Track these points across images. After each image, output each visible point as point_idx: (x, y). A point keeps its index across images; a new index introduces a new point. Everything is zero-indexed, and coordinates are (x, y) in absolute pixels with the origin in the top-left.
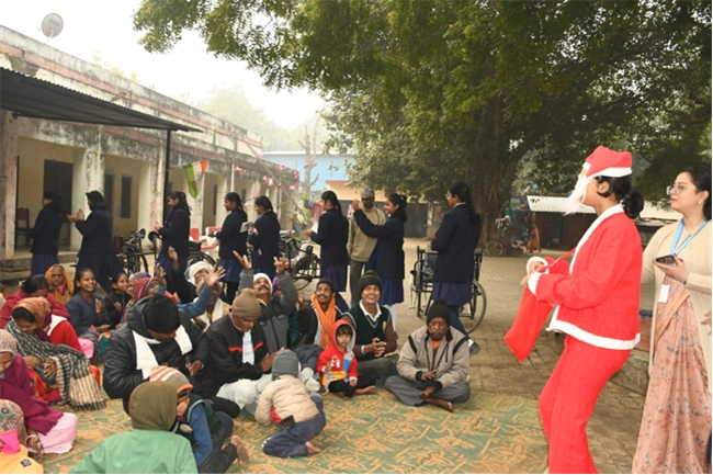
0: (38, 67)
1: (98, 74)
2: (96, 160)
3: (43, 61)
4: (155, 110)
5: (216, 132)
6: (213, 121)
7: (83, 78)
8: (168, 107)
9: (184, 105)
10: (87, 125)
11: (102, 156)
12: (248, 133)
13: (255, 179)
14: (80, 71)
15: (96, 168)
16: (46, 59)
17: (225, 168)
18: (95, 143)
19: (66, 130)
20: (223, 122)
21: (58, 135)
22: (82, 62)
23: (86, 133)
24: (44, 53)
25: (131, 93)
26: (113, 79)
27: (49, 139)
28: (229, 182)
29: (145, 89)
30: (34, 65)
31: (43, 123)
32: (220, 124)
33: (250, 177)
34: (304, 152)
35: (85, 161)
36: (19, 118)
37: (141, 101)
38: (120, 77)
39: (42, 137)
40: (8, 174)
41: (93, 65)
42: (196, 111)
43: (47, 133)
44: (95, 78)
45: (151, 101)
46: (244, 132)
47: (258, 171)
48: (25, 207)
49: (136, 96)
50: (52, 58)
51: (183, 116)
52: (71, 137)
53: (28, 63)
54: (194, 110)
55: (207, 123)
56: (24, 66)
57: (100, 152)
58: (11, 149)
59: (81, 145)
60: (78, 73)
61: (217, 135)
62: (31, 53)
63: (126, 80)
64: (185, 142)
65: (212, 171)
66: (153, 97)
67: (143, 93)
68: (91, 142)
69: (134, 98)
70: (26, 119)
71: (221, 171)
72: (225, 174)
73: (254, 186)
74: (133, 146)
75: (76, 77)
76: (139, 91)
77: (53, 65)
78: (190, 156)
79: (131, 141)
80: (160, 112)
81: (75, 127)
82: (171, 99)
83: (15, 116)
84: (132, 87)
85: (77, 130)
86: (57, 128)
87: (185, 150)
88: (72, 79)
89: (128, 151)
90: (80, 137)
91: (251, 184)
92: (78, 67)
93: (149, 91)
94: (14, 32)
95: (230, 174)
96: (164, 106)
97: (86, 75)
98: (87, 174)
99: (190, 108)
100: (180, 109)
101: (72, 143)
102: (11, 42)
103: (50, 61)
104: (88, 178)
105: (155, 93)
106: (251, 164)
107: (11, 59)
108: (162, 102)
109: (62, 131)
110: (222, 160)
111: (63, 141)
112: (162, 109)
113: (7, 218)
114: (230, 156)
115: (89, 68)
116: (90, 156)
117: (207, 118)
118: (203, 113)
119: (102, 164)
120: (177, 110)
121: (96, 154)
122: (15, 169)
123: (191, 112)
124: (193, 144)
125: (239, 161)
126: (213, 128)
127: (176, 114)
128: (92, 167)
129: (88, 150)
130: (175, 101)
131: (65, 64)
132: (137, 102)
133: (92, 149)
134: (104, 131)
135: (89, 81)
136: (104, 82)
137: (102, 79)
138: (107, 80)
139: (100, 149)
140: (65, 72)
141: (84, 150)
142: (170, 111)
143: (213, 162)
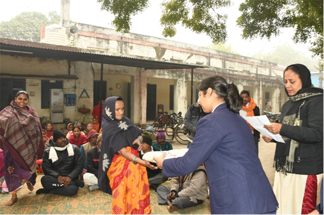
0: (166, 49)
1: (193, 48)
2: (183, 84)
3: (168, 46)
4: (223, 59)
5: (258, 66)
6: (256, 61)
7: (186, 51)
8: (230, 57)
9: (238, 56)
10: (178, 70)
11: (185, 82)
12: (278, 65)
13: (276, 87)
14: (185, 48)
15: (183, 87)
16: (169, 46)
17: (256, 83)
18: (182, 77)
19: (168, 72)
20: (262, 61)
21: (164, 75)
22: (185, 44)
23: (178, 73)
24: (168, 43)
25: (209, 54)
26: (200, 49)
27: (160, 77)
28: (259, 90)
29: (216, 51)
30: (164, 49)
31: (158, 71)
32: (260, 62)
33: (273, 87)
34: (319, 72)
35: (178, 85)
36: (147, 70)
37: (214, 56)
38: (204, 48)
39: (157, 76)
40: (142, 91)
41: (190, 45)
42: (246, 58)
43: (159, 75)
44: (191, 50)
45: (220, 56)
46: (276, 65)
47: (278, 83)
48: (162, 104)
49: (212, 54)
50: (172, 45)
51: (238, 61)
52: (170, 75)
53: (162, 48)
54: (244, 57)
55: (252, 62)
56: (160, 50)
57: (184, 80)
58: (144, 82)
59: (175, 78)
60: (184, 49)
61: (259, 68)
62: (163, 44)
63: (206, 48)
64: (231, 72)
65: (248, 85)
66: (221, 54)
67: (216, 53)
68: (180, 76)
69: (211, 56)
70: (150, 70)
71: (253, 85)
72: (256, 86)
73: (275, 91)
74: (202, 76)
75: (183, 50)
76: (214, 52)
77: (172, 47)
78: (234, 78)
79: (201, 74)
80: (225, 60)
81: (172, 71)
82: (231, 54)
83: (146, 70)
84: (210, 51)
85: (173, 72)
86: (164, 72)
87: (231, 76)
88: (181, 52)
89: (199, 79)
90: (174, 75)
91: (274, 90)
92: (184, 47)
93: (219, 52)
94: (156, 38)
95: (259, 86)
96: (227, 57)
97: (187, 49)
98: (179, 90)
99: (242, 56)
100: (236, 57)
101: (171, 78)
102: (155, 42)
103: (171, 46)
104: (179, 91)
105: (222, 52)
106: (273, 80)
107: (155, 48)
108: (226, 55)
109: (166, 73)
110: (254, 79)
111: (167, 77)
112: (226, 59)
113: (143, 108)
114: (259, 77)
115: (189, 46)
116: (180, 82)
117: (252, 60)
118: (250, 58)
119: (186, 85)
120: (234, 58)
121: (183, 81)
122: (146, 90)
123: (243, 58)
124: (235, 73)
125: (265, 79)
126: (256, 64)
127: (234, 60)
128: (181, 87)
129: (179, 80)
130: (233, 54)
131: (178, 46)
132: (213, 57)
133: (181, 79)
134: (186, 71)
135: (189, 51)
136: (196, 51)
137: (195, 49)
138: (197, 50)
139: (184, 79)
140: (178, 49)
141: (177, 80)
142: (231, 59)
143: (248, 81)
